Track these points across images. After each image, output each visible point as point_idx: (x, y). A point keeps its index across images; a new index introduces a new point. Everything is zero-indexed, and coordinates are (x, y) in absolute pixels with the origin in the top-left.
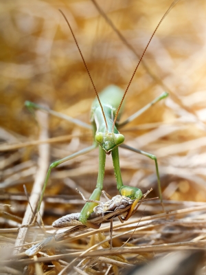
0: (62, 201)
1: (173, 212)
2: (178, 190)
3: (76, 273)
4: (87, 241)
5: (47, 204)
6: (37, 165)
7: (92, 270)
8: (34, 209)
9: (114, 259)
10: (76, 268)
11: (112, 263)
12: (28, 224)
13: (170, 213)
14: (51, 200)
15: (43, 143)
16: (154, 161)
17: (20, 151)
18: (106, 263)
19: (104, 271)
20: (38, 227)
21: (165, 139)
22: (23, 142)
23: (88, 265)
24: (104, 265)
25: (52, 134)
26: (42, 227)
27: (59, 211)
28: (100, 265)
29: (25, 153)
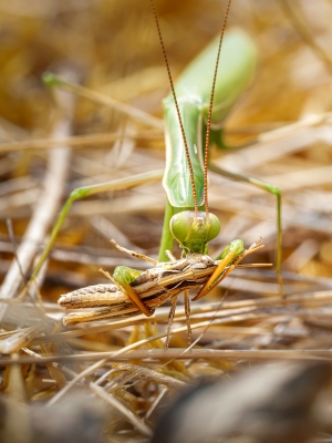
0: (84, 259)
1: (295, 298)
2: (317, 258)
3: (93, 395)
4: (124, 338)
5: (53, 262)
6: (40, 187)
7: (128, 396)
8: (24, 270)
9: (172, 376)
10: (94, 385)
11: (166, 383)
12: (10, 297)
13: (289, 299)
14: (61, 256)
15: (58, 145)
16: (275, 197)
17: (11, 156)
18: (157, 383)
19: (152, 399)
20: (30, 305)
21: (301, 156)
22: (18, 140)
23: (119, 381)
24: (152, 388)
25: (78, 129)
26: (38, 305)
27: (77, 278)
28: (146, 386)
29: (19, 162)
